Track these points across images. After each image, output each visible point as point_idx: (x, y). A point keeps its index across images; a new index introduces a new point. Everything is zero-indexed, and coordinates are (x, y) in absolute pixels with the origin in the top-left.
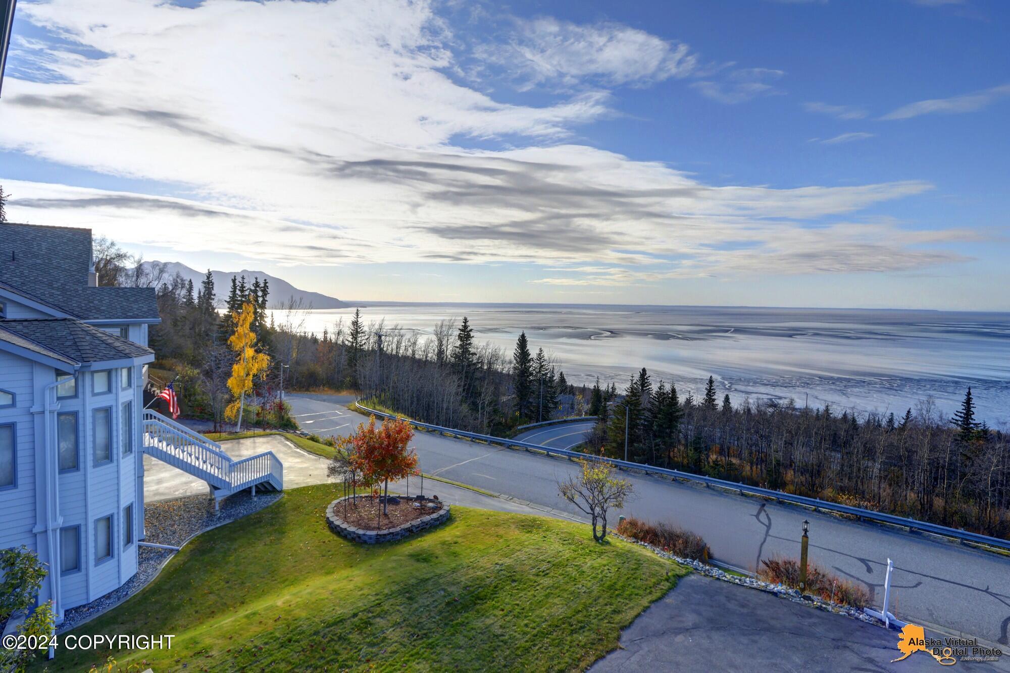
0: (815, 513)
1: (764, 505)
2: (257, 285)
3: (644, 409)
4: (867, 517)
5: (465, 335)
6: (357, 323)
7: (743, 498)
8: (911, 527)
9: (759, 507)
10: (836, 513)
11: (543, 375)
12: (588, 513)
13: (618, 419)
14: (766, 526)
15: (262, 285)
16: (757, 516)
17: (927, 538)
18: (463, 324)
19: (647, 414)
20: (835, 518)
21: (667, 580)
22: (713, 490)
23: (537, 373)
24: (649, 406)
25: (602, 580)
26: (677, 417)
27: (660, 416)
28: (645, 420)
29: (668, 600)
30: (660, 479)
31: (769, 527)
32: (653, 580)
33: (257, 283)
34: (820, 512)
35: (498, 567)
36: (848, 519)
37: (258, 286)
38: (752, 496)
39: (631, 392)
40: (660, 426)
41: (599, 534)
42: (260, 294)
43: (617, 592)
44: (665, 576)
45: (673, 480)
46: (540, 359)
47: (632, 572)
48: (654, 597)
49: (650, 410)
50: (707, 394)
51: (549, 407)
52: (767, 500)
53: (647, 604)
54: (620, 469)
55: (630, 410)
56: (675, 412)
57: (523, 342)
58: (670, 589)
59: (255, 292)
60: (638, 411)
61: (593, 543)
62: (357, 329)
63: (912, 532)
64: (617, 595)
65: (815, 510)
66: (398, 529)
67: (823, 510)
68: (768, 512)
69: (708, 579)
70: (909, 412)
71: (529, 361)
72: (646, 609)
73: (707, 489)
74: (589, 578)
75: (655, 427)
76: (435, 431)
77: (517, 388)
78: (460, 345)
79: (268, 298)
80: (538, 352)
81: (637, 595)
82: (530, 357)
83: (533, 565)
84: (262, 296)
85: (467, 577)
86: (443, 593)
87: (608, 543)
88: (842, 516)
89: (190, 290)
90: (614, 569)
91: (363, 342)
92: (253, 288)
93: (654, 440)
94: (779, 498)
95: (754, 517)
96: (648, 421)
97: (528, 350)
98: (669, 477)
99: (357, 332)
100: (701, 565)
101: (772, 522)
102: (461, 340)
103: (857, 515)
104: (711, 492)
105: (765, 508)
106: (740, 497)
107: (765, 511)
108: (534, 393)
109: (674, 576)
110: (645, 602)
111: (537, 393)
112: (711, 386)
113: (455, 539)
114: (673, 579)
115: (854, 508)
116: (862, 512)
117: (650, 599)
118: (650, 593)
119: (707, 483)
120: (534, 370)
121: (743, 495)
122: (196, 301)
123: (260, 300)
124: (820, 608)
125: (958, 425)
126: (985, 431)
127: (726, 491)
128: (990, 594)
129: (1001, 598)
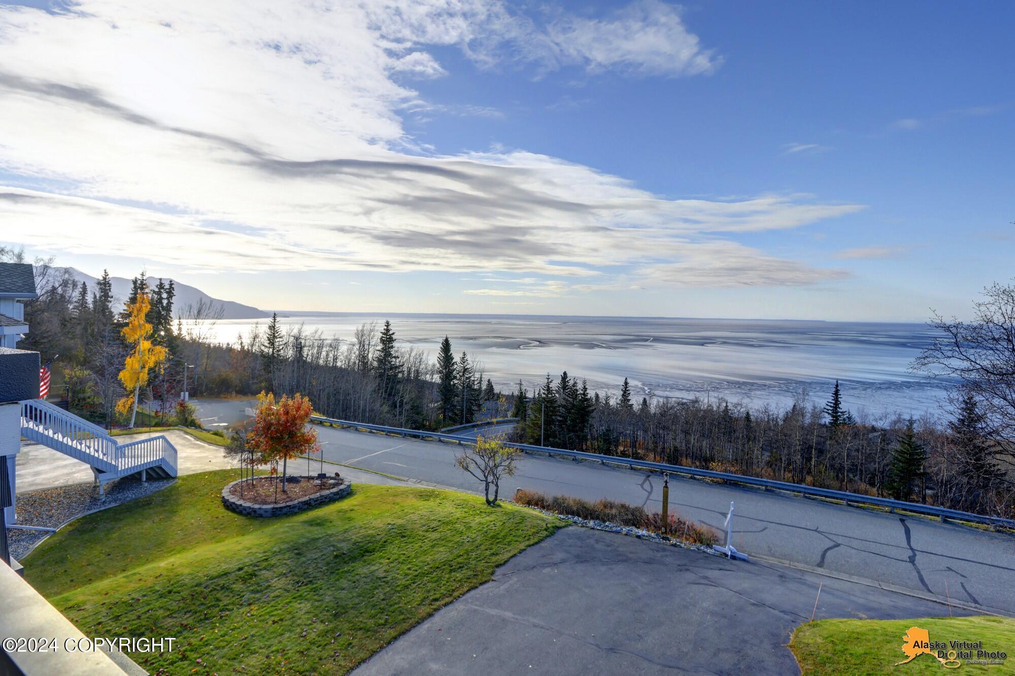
0: (691, 480)
1: (649, 476)
2: (161, 286)
3: (559, 406)
4: (732, 480)
5: (388, 339)
6: (274, 327)
7: (632, 472)
8: (767, 486)
9: (644, 478)
10: (708, 480)
11: (467, 378)
12: (482, 481)
13: (536, 417)
14: (648, 492)
15: (167, 286)
16: (642, 485)
17: (779, 495)
18: (386, 328)
19: (562, 410)
20: (707, 483)
21: (546, 530)
22: (607, 466)
23: (461, 376)
24: (564, 403)
25: (486, 532)
26: (590, 412)
27: (573, 411)
28: (560, 416)
29: (543, 544)
30: (561, 459)
31: (650, 493)
32: (533, 530)
33: (161, 284)
34: (695, 479)
35: (390, 526)
36: (718, 483)
37: (163, 288)
38: (640, 469)
39: (547, 390)
40: (573, 421)
41: (491, 498)
42: (165, 295)
43: (498, 540)
44: (545, 526)
45: (573, 460)
46: (464, 362)
47: (516, 525)
48: (532, 542)
49: (564, 406)
50: (623, 395)
51: (473, 410)
52: (651, 472)
53: (523, 548)
54: (526, 453)
55: (546, 407)
57: (446, 346)
58: (547, 536)
59: (159, 293)
60: (555, 408)
61: (485, 506)
62: (274, 333)
63: (767, 490)
64: (498, 543)
65: (691, 478)
66: (296, 502)
67: (698, 477)
68: (652, 482)
69: (584, 529)
70: (794, 406)
71: (453, 364)
72: (521, 551)
73: (602, 466)
74: (475, 531)
75: (569, 422)
76: (349, 427)
77: (441, 391)
78: (383, 348)
79: (174, 300)
80: (461, 356)
81: (516, 541)
82: (454, 361)
83: (424, 523)
84: (168, 298)
85: (358, 535)
86: (332, 548)
87: (499, 506)
88: (712, 481)
89: (84, 292)
90: (499, 524)
91: (281, 348)
92: (157, 290)
93: (567, 434)
94: (662, 469)
95: (639, 486)
96: (563, 417)
97: (451, 354)
98: (569, 457)
99: (274, 337)
100: (580, 519)
101: (654, 489)
102: (383, 343)
103: (723, 479)
104: (605, 468)
105: (650, 478)
106: (629, 470)
107: (649, 481)
108: (458, 396)
109: (553, 527)
110: (522, 546)
111: (461, 396)
112: (626, 387)
113: (352, 508)
114: (551, 529)
115: (722, 473)
116: (728, 476)
117: (527, 544)
118: (528, 540)
119: (602, 461)
120: (458, 374)
121: (632, 468)
122: (91, 306)
123: (165, 302)
124: (675, 545)
125: (829, 413)
126: (849, 418)
127: (618, 467)
128: (819, 532)
129: (826, 535)
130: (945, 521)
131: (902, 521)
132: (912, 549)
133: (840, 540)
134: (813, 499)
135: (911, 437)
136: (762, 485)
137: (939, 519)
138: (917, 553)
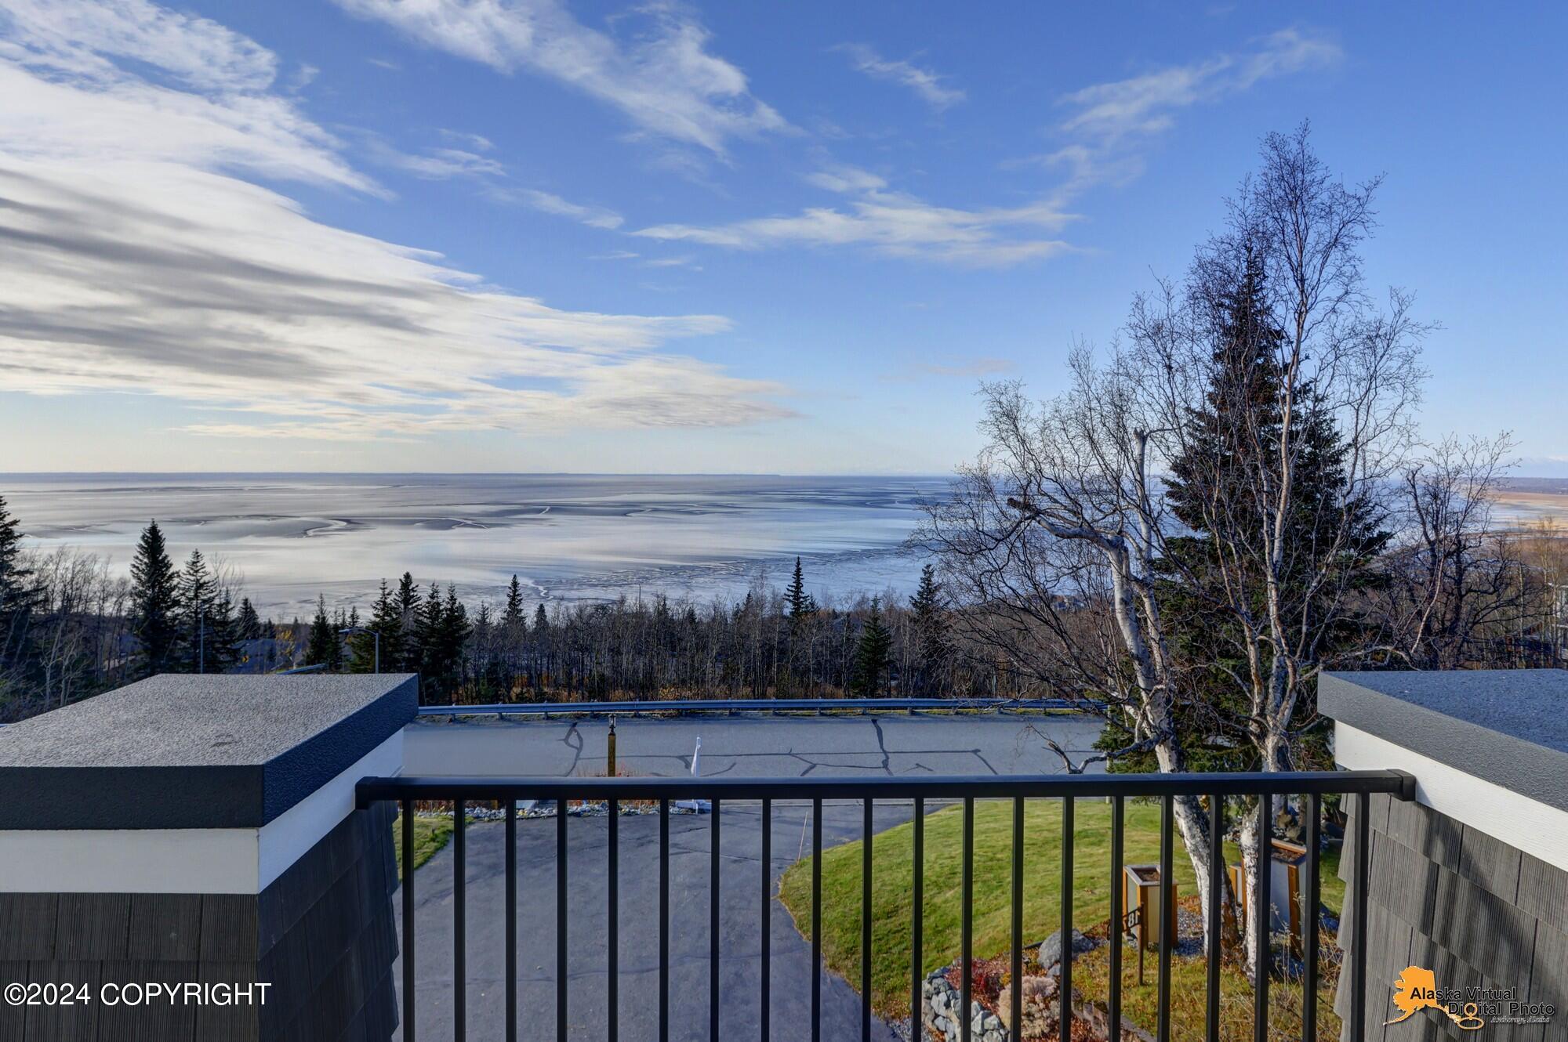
0: (635, 719)
1: (575, 725)
3: (406, 634)
4: (687, 709)
7: (550, 723)
8: (731, 709)
9: (567, 729)
10: (657, 714)
11: (204, 602)
13: (361, 658)
14: (576, 748)
16: (566, 740)
17: (746, 717)
19: (413, 640)
20: (657, 719)
21: (433, 840)
22: (509, 720)
23: (190, 599)
24: (414, 629)
26: (462, 638)
27: (432, 640)
28: (409, 651)
29: (432, 864)
30: (429, 724)
31: (579, 749)
34: (640, 716)
36: (671, 717)
38: (561, 716)
39: (383, 609)
44: (429, 833)
45: (451, 721)
46: (197, 572)
49: (415, 634)
50: (510, 604)
52: (578, 717)
55: (382, 638)
56: (457, 631)
57: (153, 544)
58: (437, 850)
60: (396, 638)
63: (731, 714)
65: (635, 716)
67: (644, 713)
68: (580, 732)
69: (493, 824)
70: (749, 595)
71: (171, 577)
73: (501, 723)
75: (426, 659)
80: (190, 559)
82: (171, 570)
88: (664, 714)
94: (593, 711)
95: (563, 743)
96: (413, 652)
97: (166, 557)
98: (444, 717)
100: (484, 810)
101: (585, 741)
103: (678, 710)
104: (507, 724)
105: (576, 728)
106: (545, 721)
107: (576, 731)
108: (185, 639)
109: (444, 833)
111: (193, 638)
112: (515, 591)
114: (442, 836)
115: (675, 702)
116: (683, 704)
119: (500, 713)
120: (183, 594)
121: (548, 718)
124: (628, 814)
125: (790, 601)
126: (812, 604)
127: (527, 719)
128: (793, 755)
129: (801, 756)
130: (913, 713)
131: (874, 721)
132: (885, 752)
133: (815, 759)
134: (785, 715)
135: (876, 620)
136: (725, 709)
137: (907, 712)
138: (889, 755)
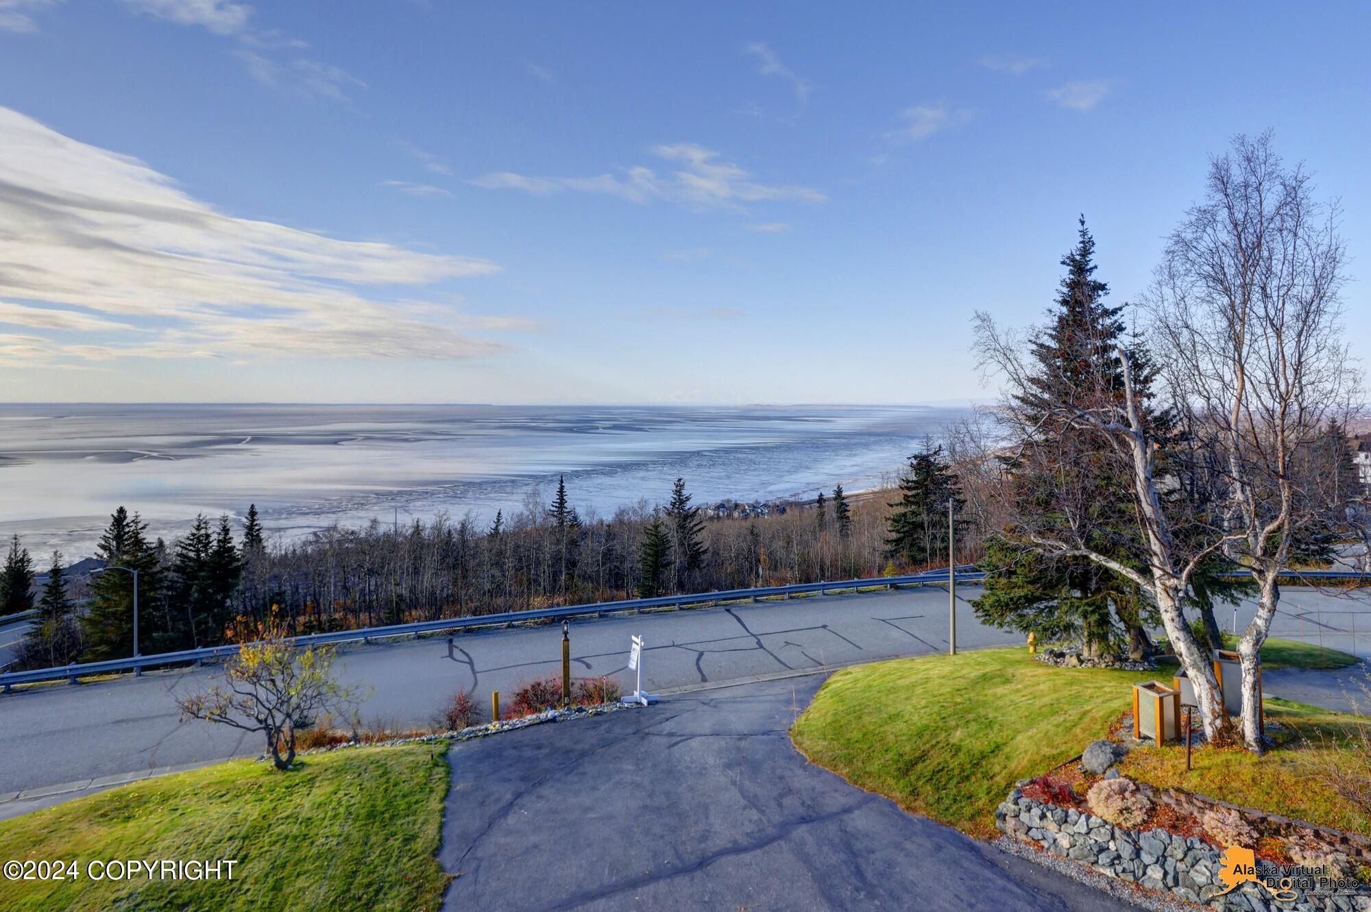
7: (423, 642)
14: (467, 664)
21: (436, 765)
22: (377, 644)
29: (457, 789)
31: (471, 663)
32: (421, 774)
38: (433, 635)
44: (429, 761)
48: (441, 789)
50: (248, 534)
53: (440, 806)
56: (230, 563)
58: (448, 776)
65: (509, 627)
69: (474, 741)
72: (443, 813)
73: (368, 647)
81: (416, 802)
94: (465, 626)
101: (472, 654)
104: (375, 648)
110: (434, 804)
117: (438, 798)
118: (432, 791)
119: (366, 638)
121: (421, 637)
125: (555, 516)
126: (575, 518)
127: (395, 640)
134: (649, 612)
135: (657, 527)
